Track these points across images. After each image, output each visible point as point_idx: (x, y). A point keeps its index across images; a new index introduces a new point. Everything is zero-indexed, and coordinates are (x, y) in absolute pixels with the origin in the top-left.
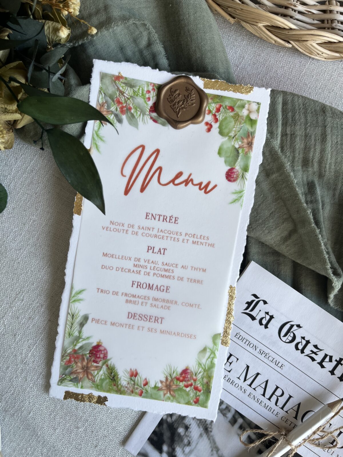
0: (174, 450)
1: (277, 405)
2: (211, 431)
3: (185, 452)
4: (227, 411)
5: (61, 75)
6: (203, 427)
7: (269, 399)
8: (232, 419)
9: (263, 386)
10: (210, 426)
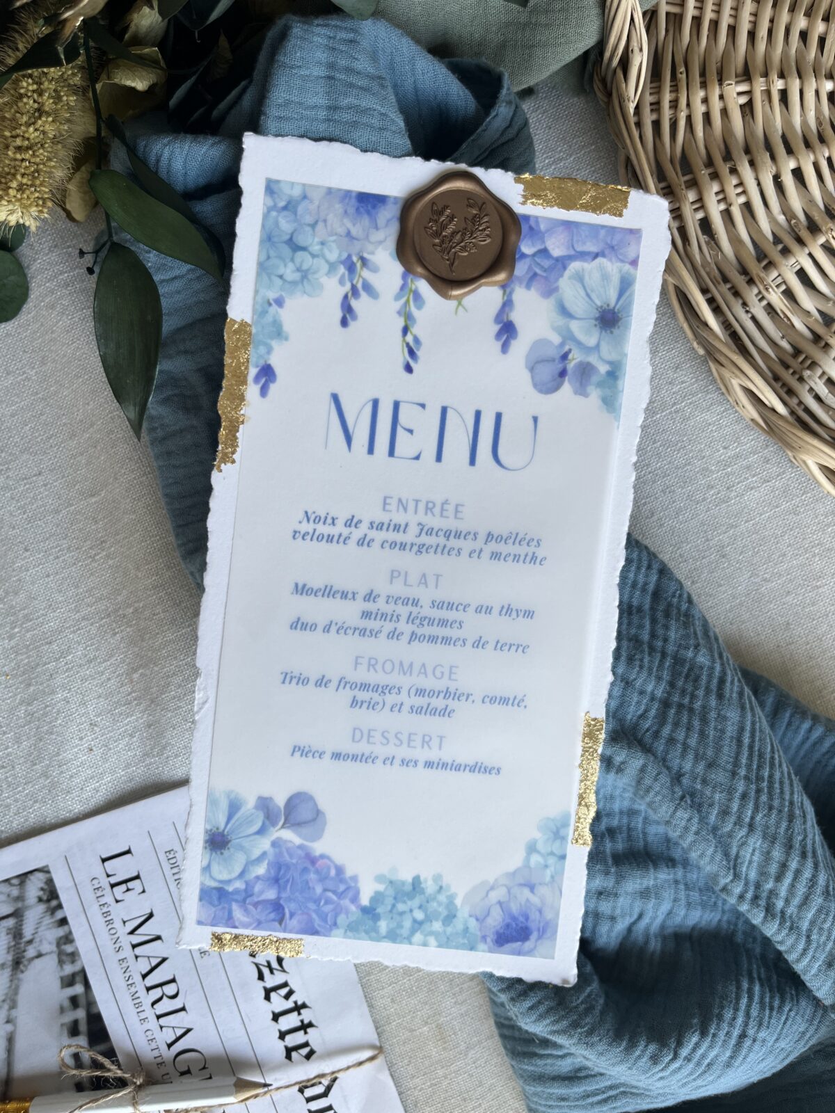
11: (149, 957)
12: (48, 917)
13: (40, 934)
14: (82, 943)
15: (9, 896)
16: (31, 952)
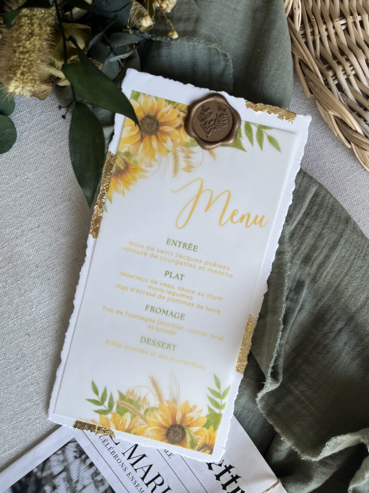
4: (100, 483)
5: (121, 59)
7: (147, 484)
9: (146, 469)
11: (142, 468)
12: (83, 465)
13: (81, 475)
14: (105, 473)
15: (58, 461)
16: (79, 487)
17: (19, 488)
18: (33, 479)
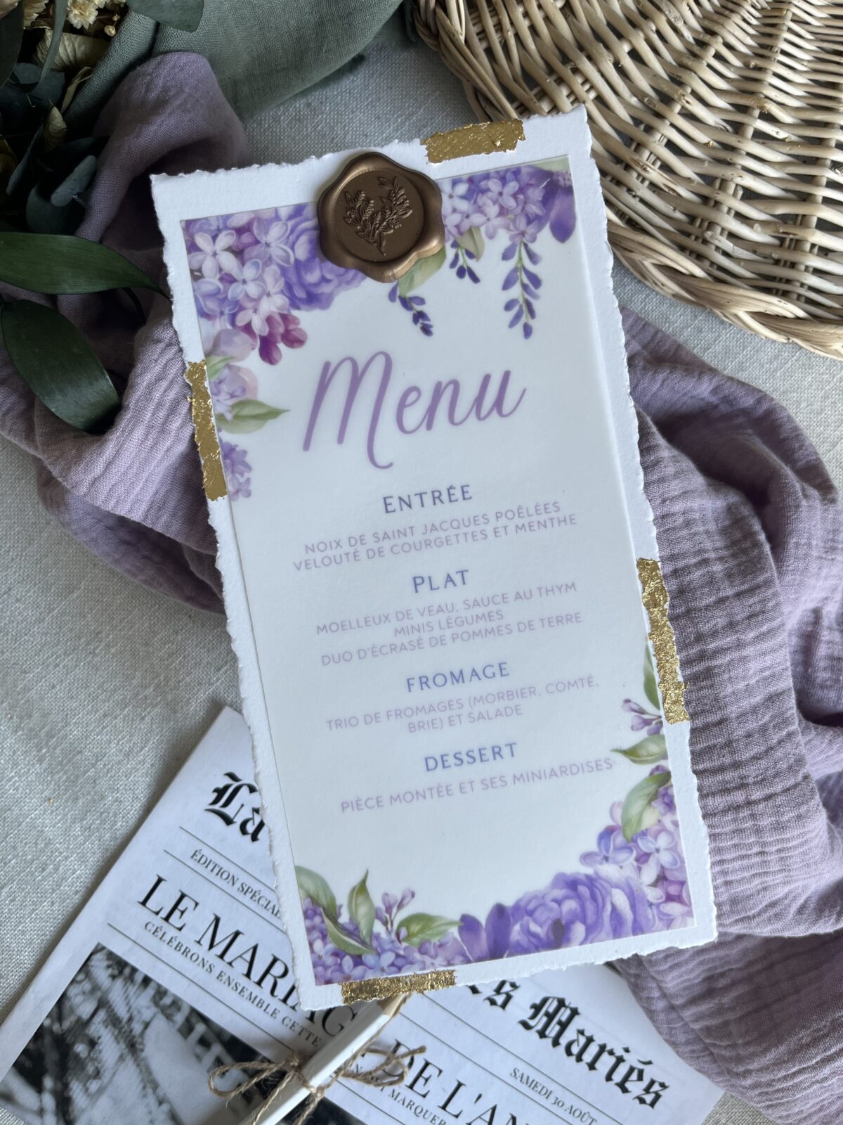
0: (66, 1086)
1: (275, 994)
2: (142, 1050)
3: (89, 1091)
4: (173, 1009)
6: (125, 1041)
7: (259, 983)
8: (183, 1024)
9: (248, 957)
10: (139, 1040)
17: (28, 1064)
18: (47, 1040)
